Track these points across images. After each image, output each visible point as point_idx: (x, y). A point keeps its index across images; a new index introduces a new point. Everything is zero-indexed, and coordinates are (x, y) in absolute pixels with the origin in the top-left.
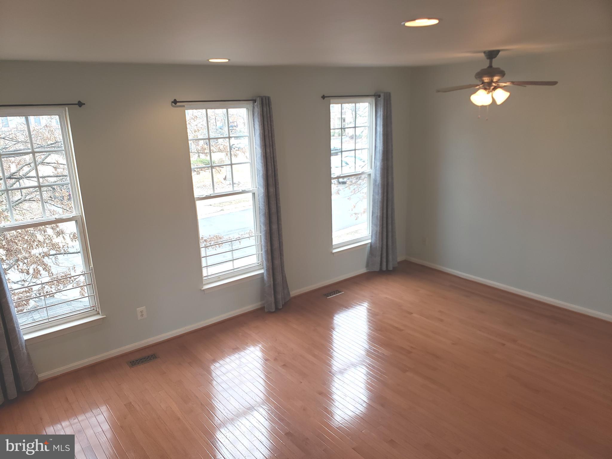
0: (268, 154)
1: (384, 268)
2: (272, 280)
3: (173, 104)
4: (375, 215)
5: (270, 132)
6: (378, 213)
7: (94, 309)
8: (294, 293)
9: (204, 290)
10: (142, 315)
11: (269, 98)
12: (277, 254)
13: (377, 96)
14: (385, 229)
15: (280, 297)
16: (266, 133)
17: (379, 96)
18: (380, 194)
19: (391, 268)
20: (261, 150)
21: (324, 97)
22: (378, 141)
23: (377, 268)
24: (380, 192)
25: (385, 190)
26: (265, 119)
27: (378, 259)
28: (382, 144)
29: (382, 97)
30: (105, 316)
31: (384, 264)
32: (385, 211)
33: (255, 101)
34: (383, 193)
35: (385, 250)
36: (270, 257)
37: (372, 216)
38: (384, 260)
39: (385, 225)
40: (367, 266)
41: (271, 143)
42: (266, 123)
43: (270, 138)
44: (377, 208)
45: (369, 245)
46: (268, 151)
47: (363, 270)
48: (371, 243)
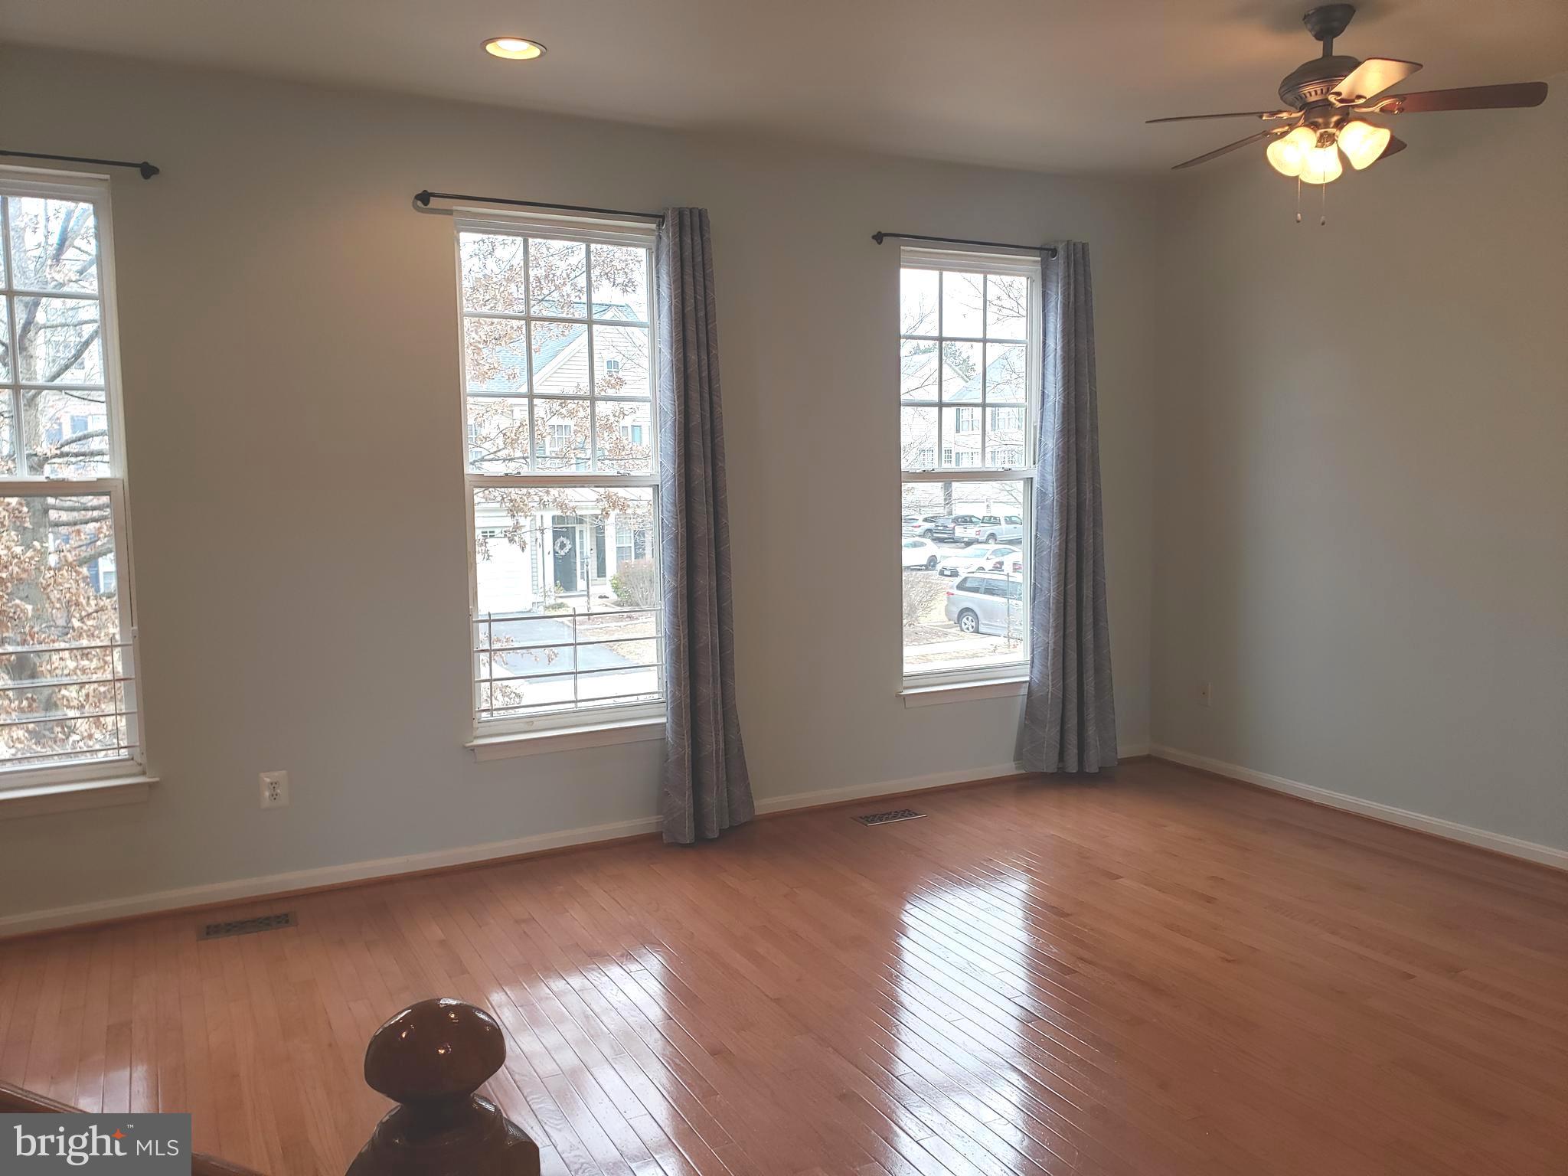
0: (693, 368)
1: (1072, 767)
2: (687, 743)
3: (419, 203)
4: (1041, 599)
5: (701, 306)
6: (1050, 592)
7: (132, 759)
8: (766, 803)
9: (473, 749)
10: (274, 796)
11: (702, 214)
12: (708, 666)
13: (1047, 252)
14: (1072, 643)
15: (711, 800)
16: (690, 308)
17: (1054, 252)
18: (1056, 534)
19: (1092, 768)
20: (671, 354)
21: (879, 237)
22: (1050, 378)
23: (1048, 763)
24: (1056, 526)
25: (1073, 522)
26: (688, 270)
27: (1051, 733)
28: (1059, 384)
29: (1061, 253)
30: (157, 779)
31: (1072, 751)
32: (1072, 586)
33: (660, 218)
34: (1065, 531)
35: (1073, 706)
36: (685, 673)
37: (1034, 599)
38: (1072, 738)
39: (1072, 629)
40: (1019, 756)
41: (703, 336)
42: (689, 279)
43: (702, 323)
44: (1046, 574)
45: (1024, 691)
46: (693, 357)
47: (1005, 767)
48: (1029, 682)
